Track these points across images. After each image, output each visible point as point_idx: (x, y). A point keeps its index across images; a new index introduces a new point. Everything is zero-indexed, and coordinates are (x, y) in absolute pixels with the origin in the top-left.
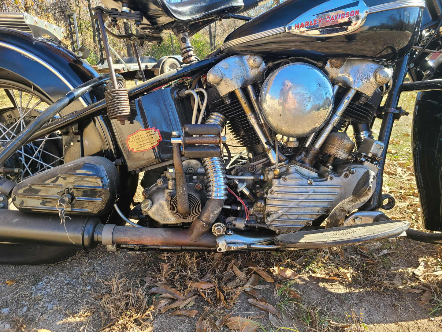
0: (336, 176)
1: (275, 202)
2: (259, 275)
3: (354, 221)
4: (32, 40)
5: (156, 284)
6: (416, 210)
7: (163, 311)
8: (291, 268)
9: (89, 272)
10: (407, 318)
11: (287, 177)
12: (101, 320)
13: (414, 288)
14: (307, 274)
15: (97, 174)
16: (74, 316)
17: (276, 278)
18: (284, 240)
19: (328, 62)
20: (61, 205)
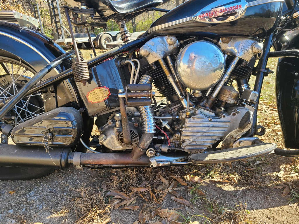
0: (227, 115)
1: (187, 134)
2: (177, 181)
3: (239, 144)
4: (19, 29)
5: (110, 190)
6: (277, 134)
7: (116, 207)
8: (198, 176)
9: (64, 184)
10: (274, 205)
11: (195, 117)
12: (76, 215)
13: (278, 185)
14: (208, 179)
15: (69, 119)
16: (57, 213)
17: (188, 183)
18: (195, 158)
19: (220, 40)
20: (45, 141)
